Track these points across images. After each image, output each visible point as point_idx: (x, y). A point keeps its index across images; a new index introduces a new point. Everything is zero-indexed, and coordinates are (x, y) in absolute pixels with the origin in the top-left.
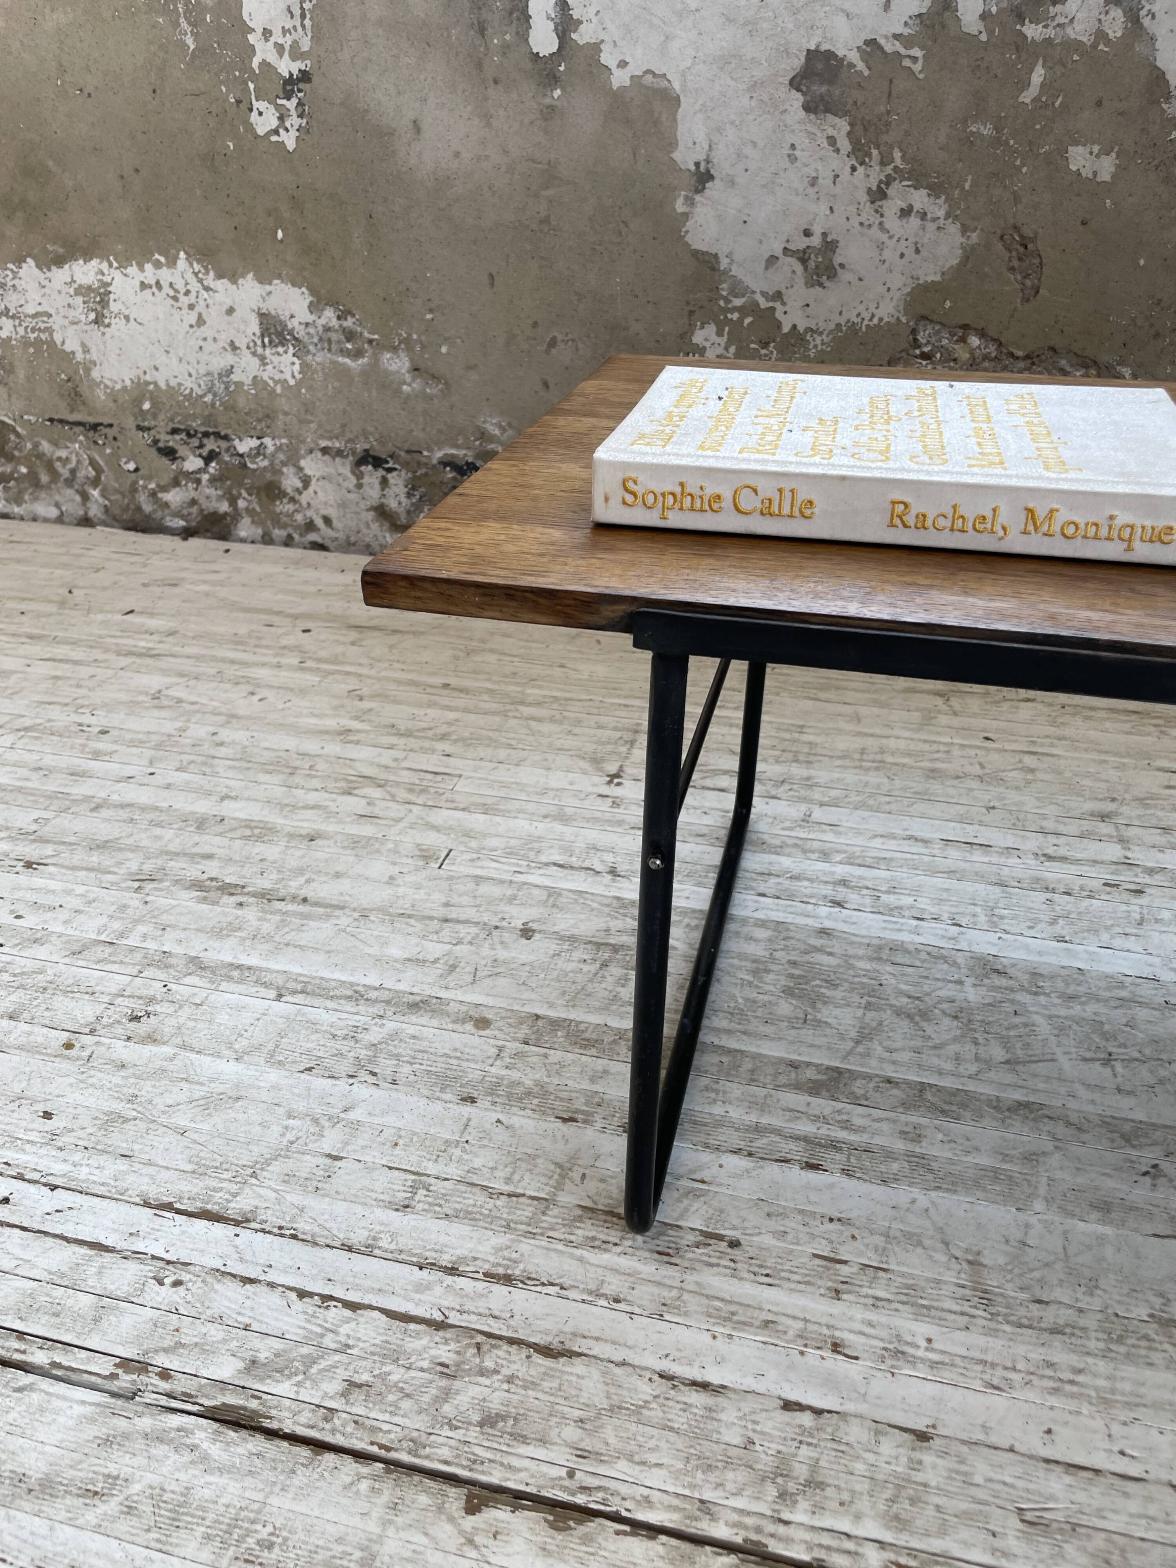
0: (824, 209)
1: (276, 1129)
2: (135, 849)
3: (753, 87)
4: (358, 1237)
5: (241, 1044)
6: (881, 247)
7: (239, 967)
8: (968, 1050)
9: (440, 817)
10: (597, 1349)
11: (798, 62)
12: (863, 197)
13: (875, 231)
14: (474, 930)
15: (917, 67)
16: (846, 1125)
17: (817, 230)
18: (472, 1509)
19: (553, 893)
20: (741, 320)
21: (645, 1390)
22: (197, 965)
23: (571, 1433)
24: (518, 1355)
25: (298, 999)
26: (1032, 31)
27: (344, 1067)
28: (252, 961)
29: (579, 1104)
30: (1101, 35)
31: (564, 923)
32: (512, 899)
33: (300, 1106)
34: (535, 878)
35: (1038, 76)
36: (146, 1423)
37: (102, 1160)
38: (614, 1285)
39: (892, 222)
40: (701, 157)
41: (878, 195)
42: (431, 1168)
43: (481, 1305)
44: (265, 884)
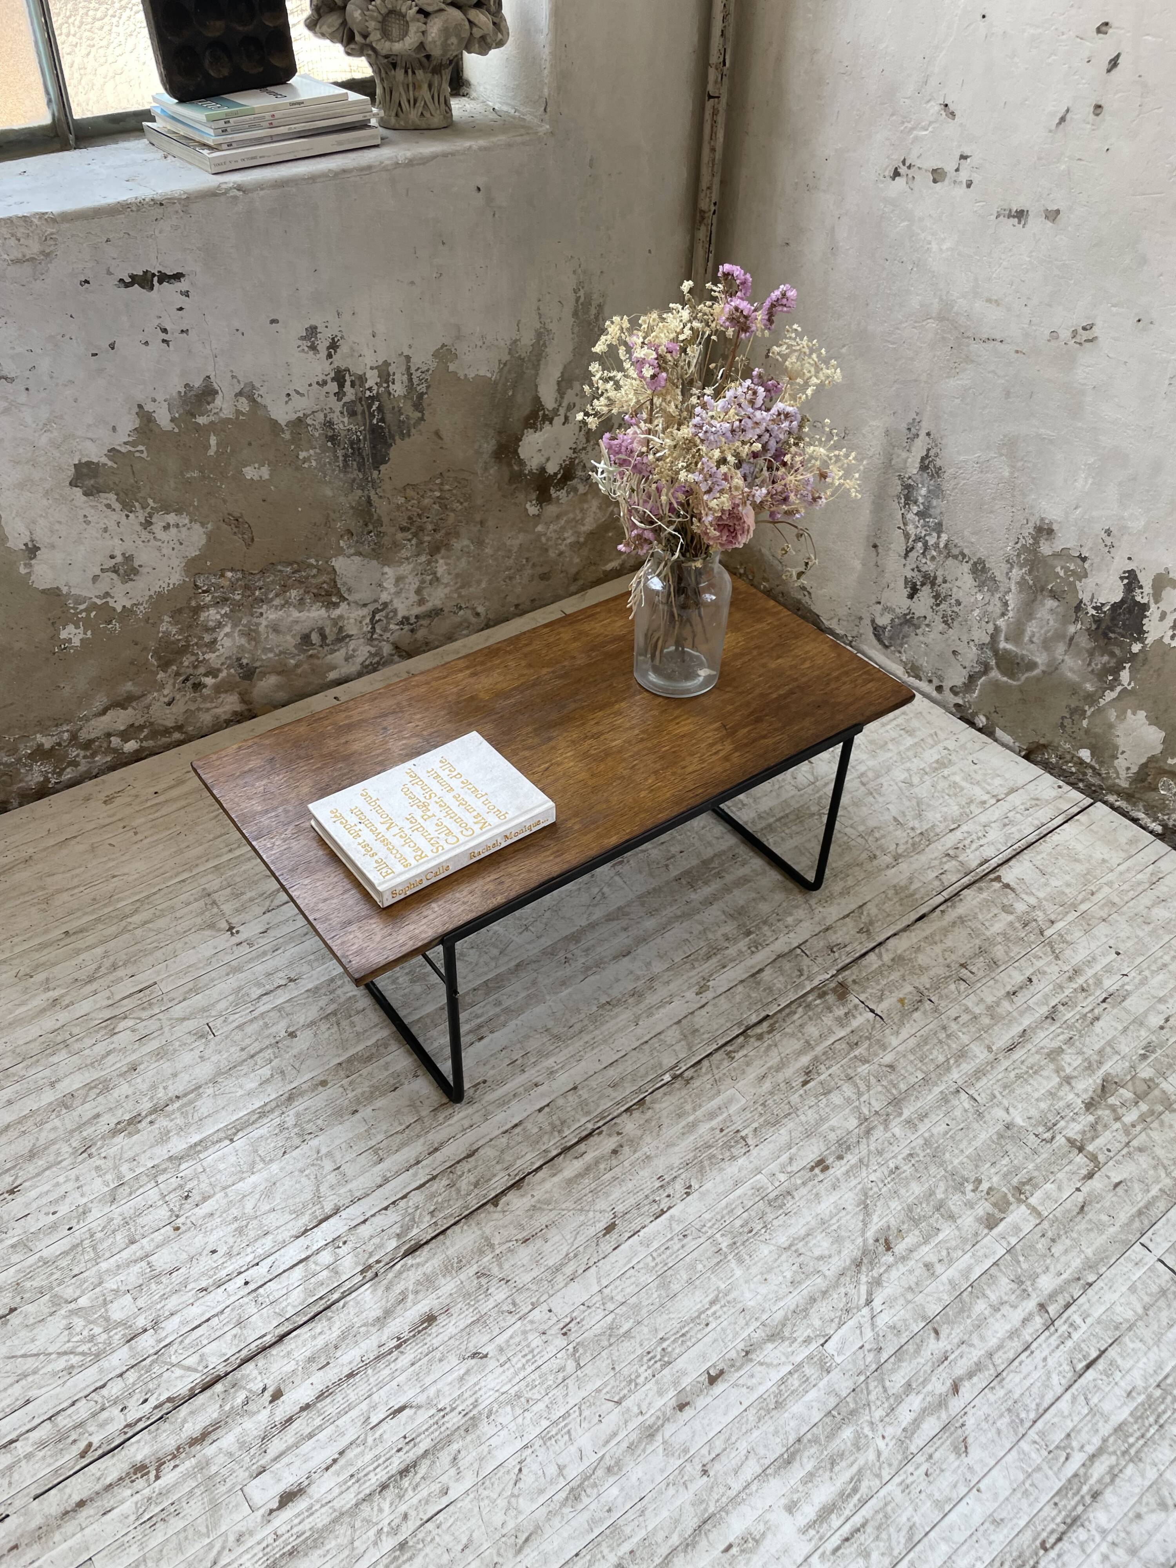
0: (117, 541)
1: (303, 1179)
2: (53, 1142)
3: (47, 493)
4: (379, 1181)
5: (245, 1168)
6: (159, 549)
7: (196, 1145)
8: (486, 958)
9: (178, 1011)
10: (480, 1143)
11: (72, 472)
12: (139, 528)
13: (152, 542)
14: (270, 1051)
15: (145, 455)
16: (477, 1016)
17: (118, 553)
18: (496, 1205)
19: (279, 1009)
20: (88, 615)
21: (504, 1140)
22: (176, 1159)
23: (498, 1167)
24: (464, 1163)
25: (240, 1134)
26: (201, 420)
27: (297, 1141)
28: (196, 1138)
29: (392, 1081)
30: (238, 412)
31: (301, 1018)
32: (266, 1025)
33: (300, 1165)
34: (263, 1009)
35: (213, 441)
36: (390, 1275)
37: (259, 1242)
38: (466, 1123)
39: (160, 534)
40: (27, 540)
41: (147, 524)
42: (372, 1143)
43: (438, 1163)
44: (146, 1105)
